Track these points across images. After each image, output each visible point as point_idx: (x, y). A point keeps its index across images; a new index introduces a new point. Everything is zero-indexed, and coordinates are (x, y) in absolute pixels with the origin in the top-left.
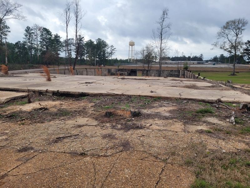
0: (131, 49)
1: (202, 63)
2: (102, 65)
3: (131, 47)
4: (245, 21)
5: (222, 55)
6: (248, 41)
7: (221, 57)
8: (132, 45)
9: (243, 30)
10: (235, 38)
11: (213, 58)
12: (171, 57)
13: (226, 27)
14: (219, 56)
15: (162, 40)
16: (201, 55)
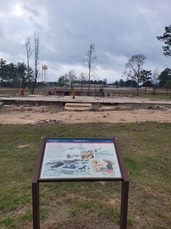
0: (44, 73)
1: (107, 86)
2: (27, 88)
3: (44, 70)
4: (144, 56)
5: (121, 80)
6: (143, 70)
7: (120, 81)
8: (45, 69)
9: (143, 63)
10: (138, 68)
11: (114, 82)
12: (80, 81)
13: (131, 60)
14: (119, 81)
15: (90, 69)
16: (106, 79)
